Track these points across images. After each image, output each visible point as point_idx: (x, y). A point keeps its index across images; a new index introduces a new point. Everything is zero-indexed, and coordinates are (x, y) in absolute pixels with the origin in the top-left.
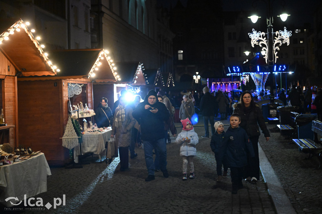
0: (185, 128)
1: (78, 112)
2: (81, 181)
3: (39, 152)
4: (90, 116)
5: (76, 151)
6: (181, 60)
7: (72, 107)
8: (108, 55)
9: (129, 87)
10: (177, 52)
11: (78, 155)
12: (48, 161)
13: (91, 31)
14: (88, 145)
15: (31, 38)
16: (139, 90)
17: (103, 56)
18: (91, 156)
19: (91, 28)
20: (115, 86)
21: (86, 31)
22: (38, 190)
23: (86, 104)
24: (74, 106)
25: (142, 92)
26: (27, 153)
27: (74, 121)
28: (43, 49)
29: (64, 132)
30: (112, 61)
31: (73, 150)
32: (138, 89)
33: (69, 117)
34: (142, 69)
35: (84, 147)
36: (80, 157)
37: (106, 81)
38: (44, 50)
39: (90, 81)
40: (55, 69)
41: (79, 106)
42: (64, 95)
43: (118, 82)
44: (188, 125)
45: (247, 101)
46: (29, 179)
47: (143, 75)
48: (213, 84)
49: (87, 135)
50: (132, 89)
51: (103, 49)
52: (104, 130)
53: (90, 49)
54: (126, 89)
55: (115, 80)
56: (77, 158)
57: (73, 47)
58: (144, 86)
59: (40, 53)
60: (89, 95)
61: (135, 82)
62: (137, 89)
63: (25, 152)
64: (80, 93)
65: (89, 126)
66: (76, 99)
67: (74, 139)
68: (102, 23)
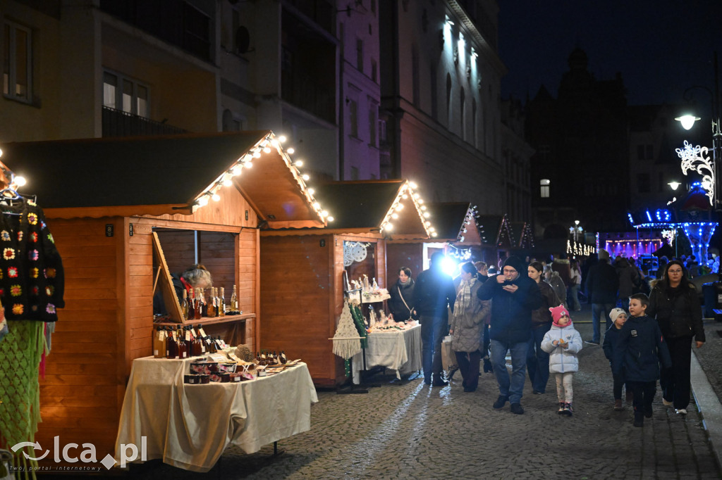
0: (557, 323)
1: (360, 292)
2: (366, 415)
3: (297, 360)
4: (381, 300)
5: (357, 363)
6: (545, 198)
7: (350, 283)
8: (414, 191)
9: (451, 249)
10: (539, 182)
11: (359, 370)
12: (313, 379)
13: (380, 145)
14: (378, 352)
15: (287, 163)
16: (468, 255)
17: (407, 192)
18: (382, 373)
19: (380, 141)
20: (426, 246)
21: (372, 145)
22: (294, 426)
23: (374, 279)
24: (353, 282)
25: (474, 257)
26: (277, 363)
27: (354, 309)
28: (306, 183)
29: (335, 328)
30: (421, 201)
31: (351, 360)
32: (466, 252)
33: (344, 301)
34: (475, 215)
35: (370, 355)
36: (363, 374)
37: (410, 237)
38: (308, 184)
39: (381, 237)
40: (326, 216)
41: (361, 282)
42: (337, 263)
43: (431, 240)
44: (563, 317)
45: (675, 278)
46: (281, 407)
47: (477, 227)
48: (607, 244)
49: (375, 335)
50: (457, 252)
51: (405, 181)
52: (405, 327)
53: (378, 180)
54: (445, 253)
55: (427, 236)
56: (358, 375)
57: (347, 177)
58: (477, 246)
59: (300, 188)
60: (380, 262)
61: (463, 239)
62: (464, 252)
63: (275, 361)
64: (363, 259)
65: (378, 318)
66: (355, 270)
67: (353, 341)
68: (400, 131)
